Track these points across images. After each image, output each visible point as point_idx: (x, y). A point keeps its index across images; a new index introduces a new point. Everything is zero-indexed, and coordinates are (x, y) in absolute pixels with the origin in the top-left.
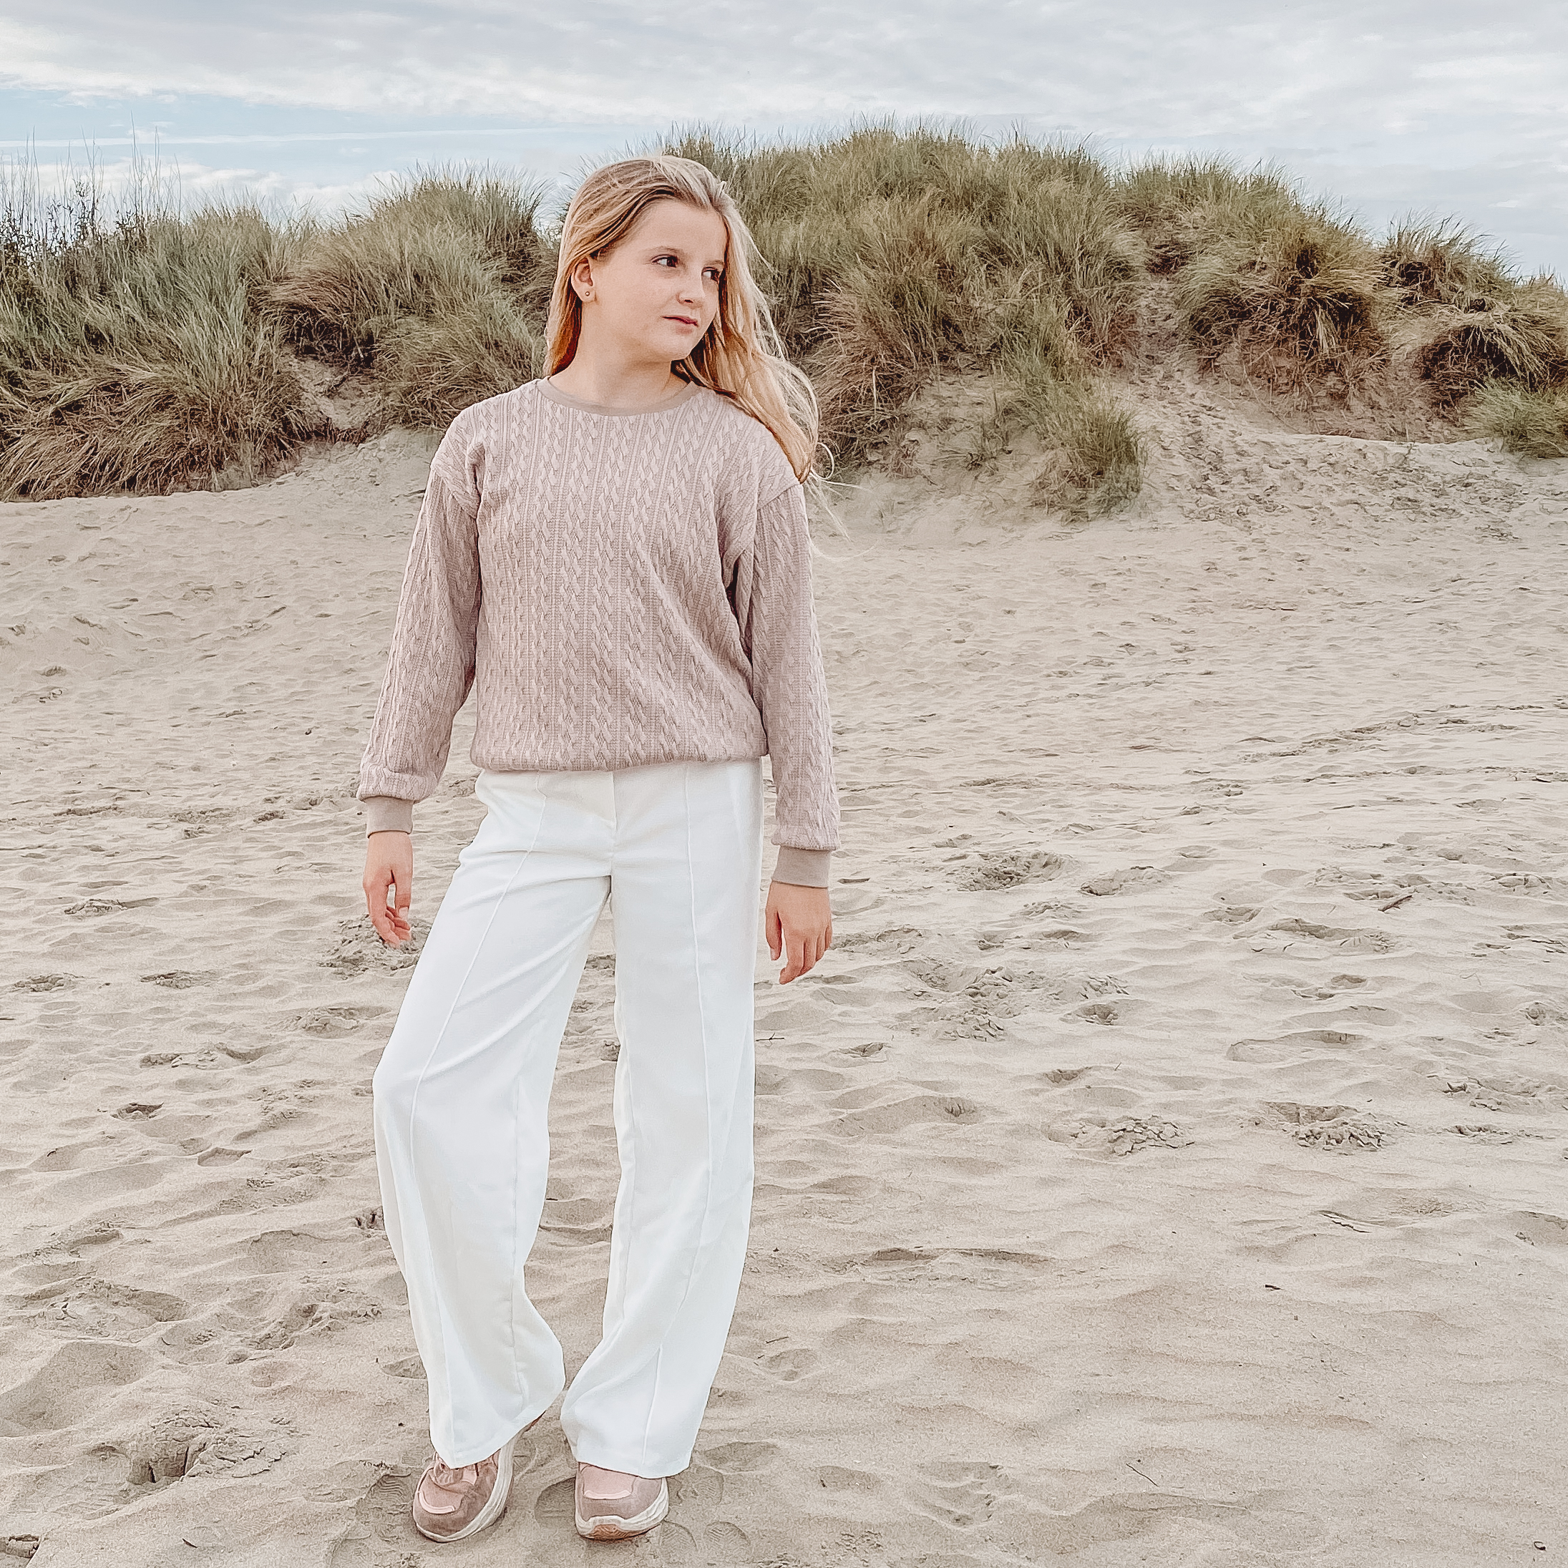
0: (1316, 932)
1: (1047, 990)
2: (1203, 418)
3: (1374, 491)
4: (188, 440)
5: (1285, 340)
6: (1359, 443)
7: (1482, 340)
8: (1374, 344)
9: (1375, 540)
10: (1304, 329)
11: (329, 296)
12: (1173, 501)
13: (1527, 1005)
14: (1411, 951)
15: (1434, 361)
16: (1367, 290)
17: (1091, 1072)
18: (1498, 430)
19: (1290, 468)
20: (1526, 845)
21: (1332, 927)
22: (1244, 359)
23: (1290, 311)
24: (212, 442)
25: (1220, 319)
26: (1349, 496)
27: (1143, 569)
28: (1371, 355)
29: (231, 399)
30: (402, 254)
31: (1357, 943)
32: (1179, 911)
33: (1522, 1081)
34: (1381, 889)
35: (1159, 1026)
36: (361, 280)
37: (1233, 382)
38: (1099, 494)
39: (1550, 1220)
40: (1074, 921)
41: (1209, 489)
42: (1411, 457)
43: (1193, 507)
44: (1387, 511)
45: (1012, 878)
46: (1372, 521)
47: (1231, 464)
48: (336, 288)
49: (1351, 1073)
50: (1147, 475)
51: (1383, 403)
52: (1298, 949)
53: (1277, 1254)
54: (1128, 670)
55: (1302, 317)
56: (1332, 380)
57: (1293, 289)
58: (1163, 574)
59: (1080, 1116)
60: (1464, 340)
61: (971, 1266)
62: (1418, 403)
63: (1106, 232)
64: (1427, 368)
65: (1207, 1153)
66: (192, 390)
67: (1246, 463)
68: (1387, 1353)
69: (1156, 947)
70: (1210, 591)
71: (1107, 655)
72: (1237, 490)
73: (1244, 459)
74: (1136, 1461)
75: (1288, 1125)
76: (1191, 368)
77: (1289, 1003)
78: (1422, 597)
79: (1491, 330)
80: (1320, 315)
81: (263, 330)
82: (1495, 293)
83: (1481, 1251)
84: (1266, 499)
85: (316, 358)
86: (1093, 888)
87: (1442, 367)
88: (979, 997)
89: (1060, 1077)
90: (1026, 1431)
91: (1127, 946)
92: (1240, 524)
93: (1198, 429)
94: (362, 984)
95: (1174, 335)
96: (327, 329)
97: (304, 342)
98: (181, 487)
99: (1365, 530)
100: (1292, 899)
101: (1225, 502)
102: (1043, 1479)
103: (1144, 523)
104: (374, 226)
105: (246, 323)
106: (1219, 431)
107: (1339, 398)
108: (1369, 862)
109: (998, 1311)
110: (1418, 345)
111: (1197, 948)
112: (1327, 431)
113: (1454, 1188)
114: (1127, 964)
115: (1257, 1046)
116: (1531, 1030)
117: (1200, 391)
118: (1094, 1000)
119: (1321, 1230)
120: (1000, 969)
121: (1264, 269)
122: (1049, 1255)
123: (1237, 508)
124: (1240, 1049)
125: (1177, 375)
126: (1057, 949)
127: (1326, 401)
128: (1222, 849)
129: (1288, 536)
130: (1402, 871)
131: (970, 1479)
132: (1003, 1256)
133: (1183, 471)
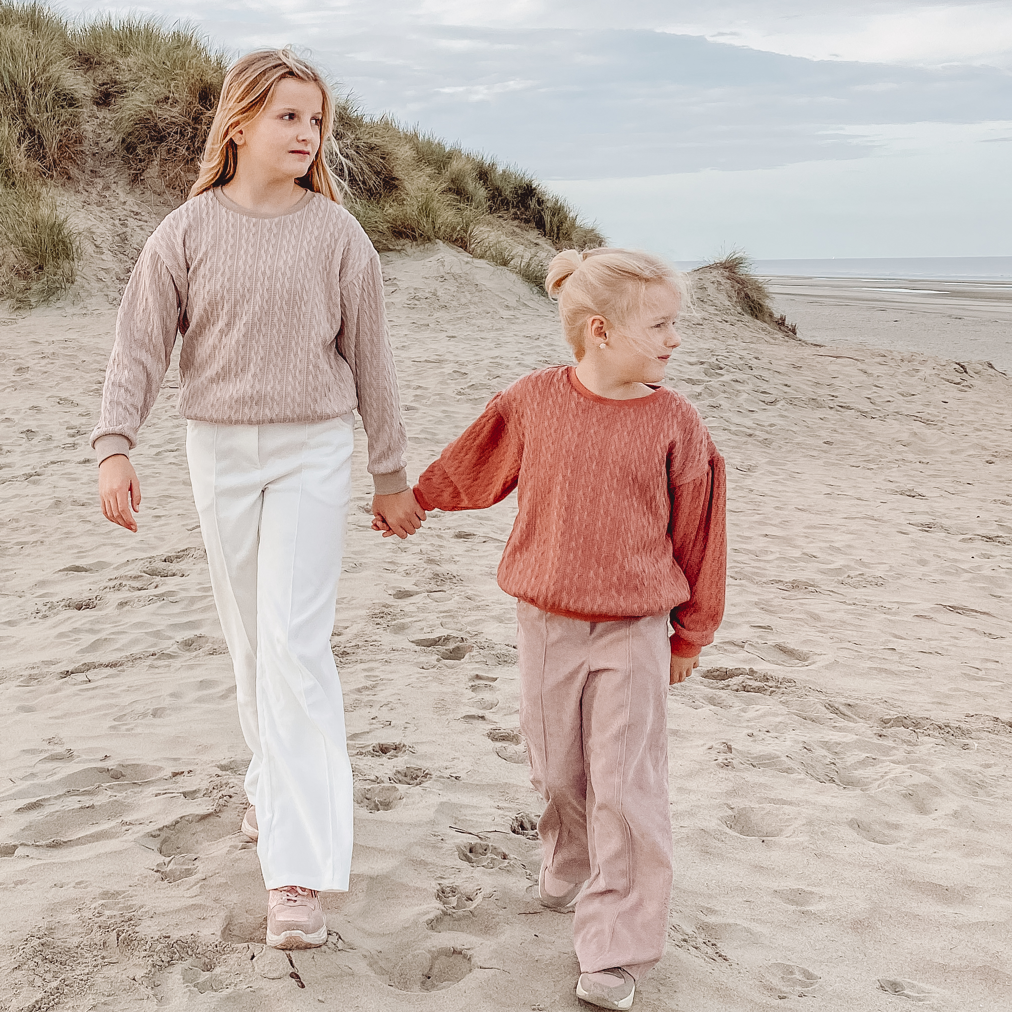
2: (131, 222)
5: (192, 160)
12: (100, 290)
22: (163, 174)
23: (195, 137)
25: (143, 142)
27: (66, 352)
37: (155, 192)
38: (40, 285)
57: (197, 119)
76: (124, 179)
93: (125, 230)
95: (112, 154)
103: (76, 310)
117: (130, 200)
121: (176, 102)
125: (113, 186)
133: (109, 265)
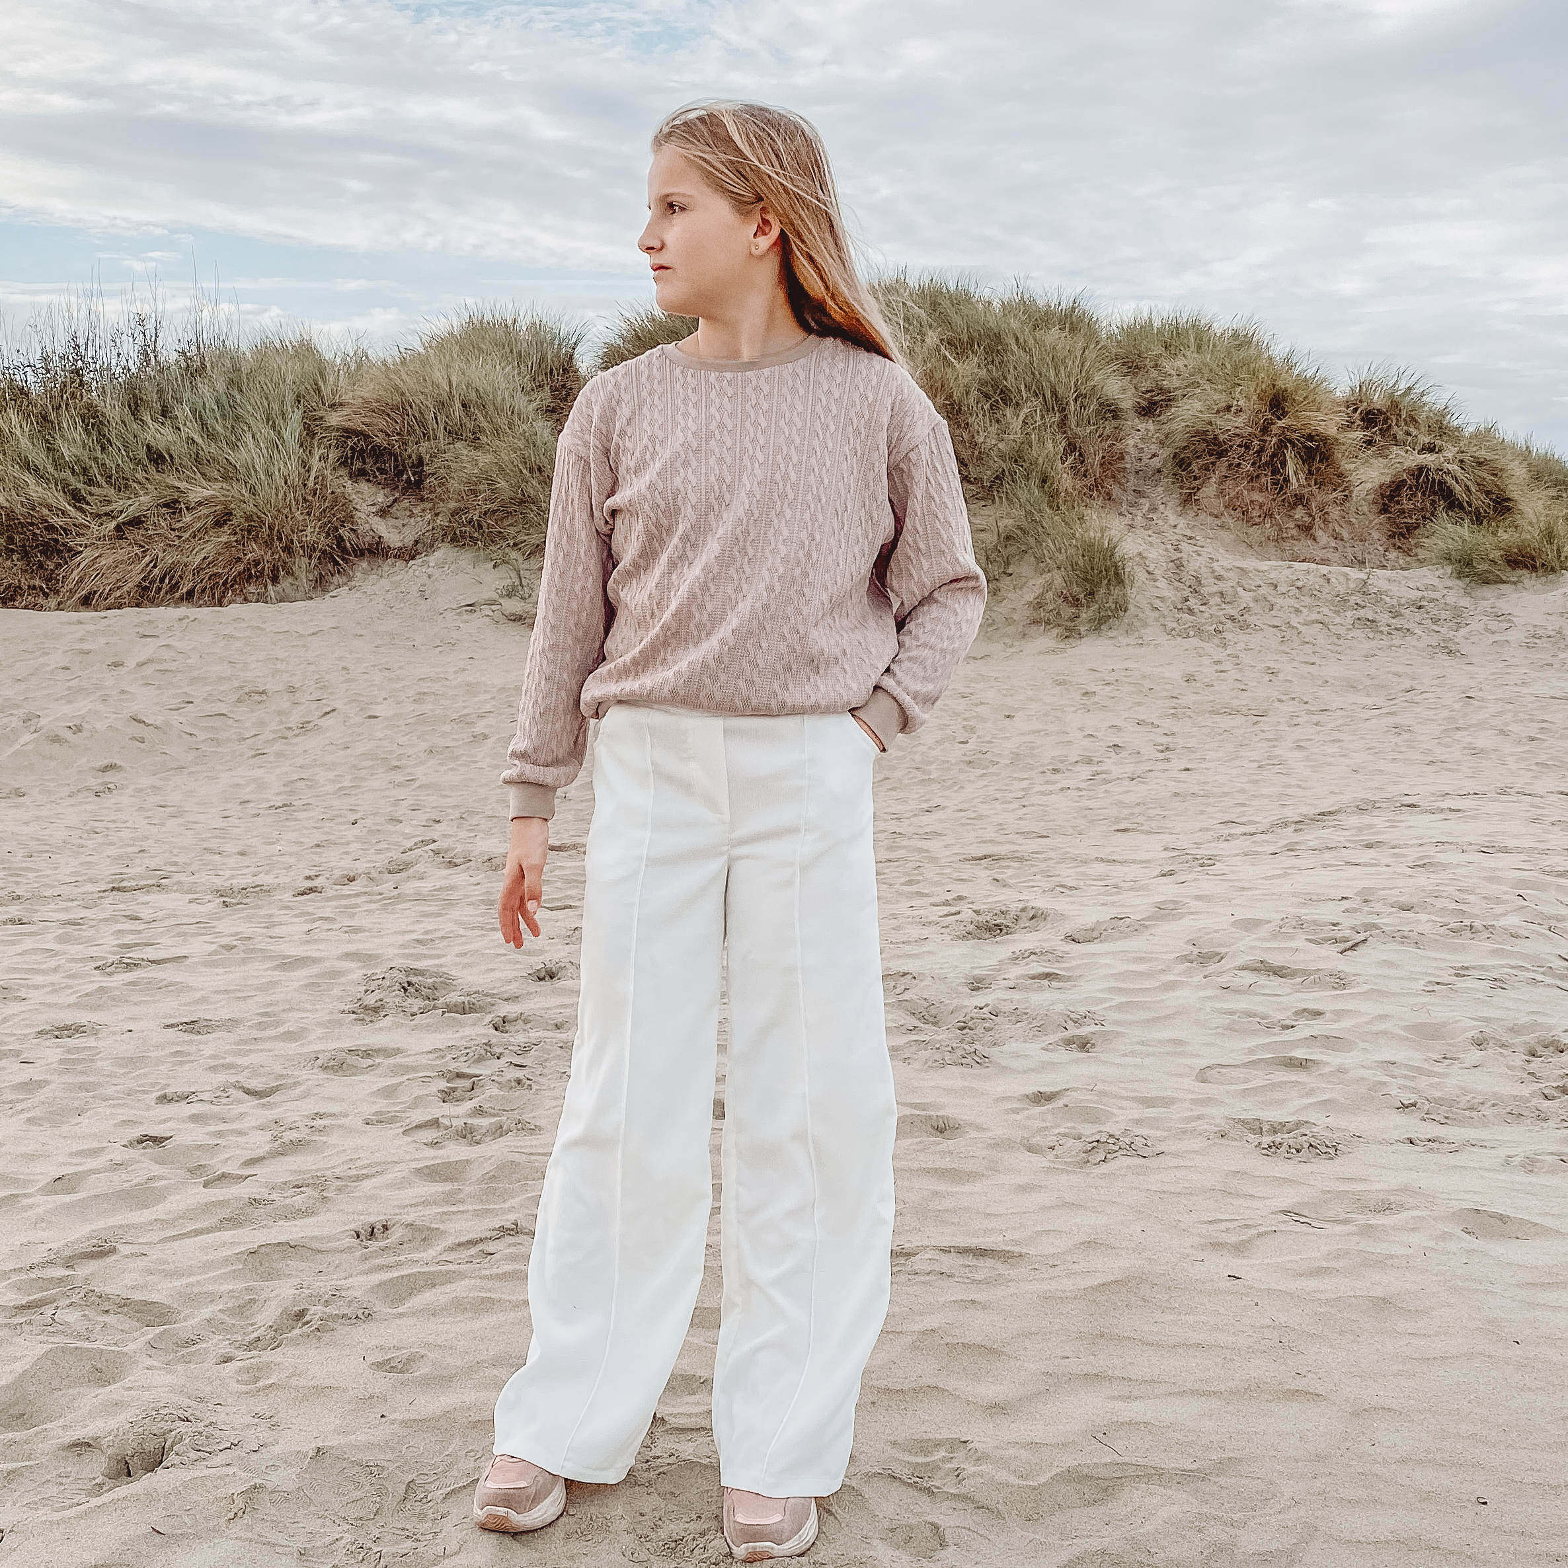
0: (1278, 972)
1: (1030, 1023)
2: (1184, 546)
3: (1337, 612)
4: (245, 555)
5: (1258, 476)
6: (1324, 569)
7: (1434, 479)
8: (1339, 481)
9: (1339, 656)
10: (1275, 466)
11: (381, 423)
12: (1157, 620)
13: (1472, 1033)
14: (1367, 987)
15: (1391, 498)
16: (1332, 431)
17: (1069, 1093)
18: (1448, 558)
19: (1262, 591)
20: (1471, 898)
21: (1294, 967)
22: (1221, 493)
23: (1262, 450)
24: (268, 557)
25: (1198, 457)
26: (1314, 616)
27: (1128, 680)
28: (1335, 490)
29: (287, 517)
30: (450, 385)
31: (1317, 980)
32: (1154, 956)
33: (1468, 1098)
34: (1339, 935)
35: (1133, 1053)
36: (411, 407)
37: (1211, 514)
38: (1090, 613)
39: (1493, 1215)
40: (1057, 965)
41: (1189, 609)
42: (1370, 582)
43: (1175, 625)
44: (1349, 629)
45: (1001, 930)
46: (1335, 639)
47: (1210, 585)
48: (388, 415)
49: (1311, 1092)
50: (1133, 596)
51: (1346, 535)
52: (1263, 987)
53: (1239, 1249)
54: (1114, 766)
55: (1274, 455)
56: (1299, 513)
57: (1265, 430)
58: (1147, 684)
59: (1057, 1131)
60: (1418, 479)
61: (948, 1262)
62: (1376, 535)
63: (1097, 378)
64: (1384, 504)
65: (1175, 1162)
66: (250, 508)
67: (1224, 586)
68: (1341, 1333)
69: (1132, 986)
70: (1189, 699)
71: (1096, 754)
72: (1214, 611)
73: (1221, 584)
74: (1100, 1435)
75: (1251, 1137)
76: (1174, 500)
77: (1254, 1033)
78: (1379, 704)
79: (1441, 470)
80: (1289, 455)
81: (318, 452)
82: (1445, 438)
83: (1431, 1244)
84: (1241, 618)
85: (368, 481)
86: (1076, 937)
87: (1398, 502)
88: (967, 1030)
89: (1041, 1098)
90: (996, 1409)
91: (1106, 985)
92: (1216, 641)
93: (1180, 555)
94: (381, 1029)
95: (1159, 471)
96: (378, 453)
97: (357, 465)
98: (239, 599)
99: (1329, 647)
100: (1258, 944)
101: (1204, 621)
102: (1012, 1451)
103: (1131, 640)
104: (424, 360)
105: (301, 446)
106: (1198, 558)
107: (1306, 529)
108: (1328, 912)
109: (973, 1302)
110: (1377, 484)
111: (1170, 986)
112: (1295, 558)
113: (1405, 1190)
114: (1106, 1000)
115: (1224, 1070)
116: (1476, 1055)
117: (1182, 523)
118: (1073, 1031)
119: (1282, 1227)
120: (987, 1005)
121: (1241, 411)
122: (1024, 1251)
123: (1214, 626)
124: (1209, 1073)
125: (1161, 508)
126: (1041, 989)
127: (1295, 532)
128: (1193, 903)
129: (1260, 652)
130: (1359, 919)
131: (942, 1453)
132: (980, 1253)
133: (1166, 593)
